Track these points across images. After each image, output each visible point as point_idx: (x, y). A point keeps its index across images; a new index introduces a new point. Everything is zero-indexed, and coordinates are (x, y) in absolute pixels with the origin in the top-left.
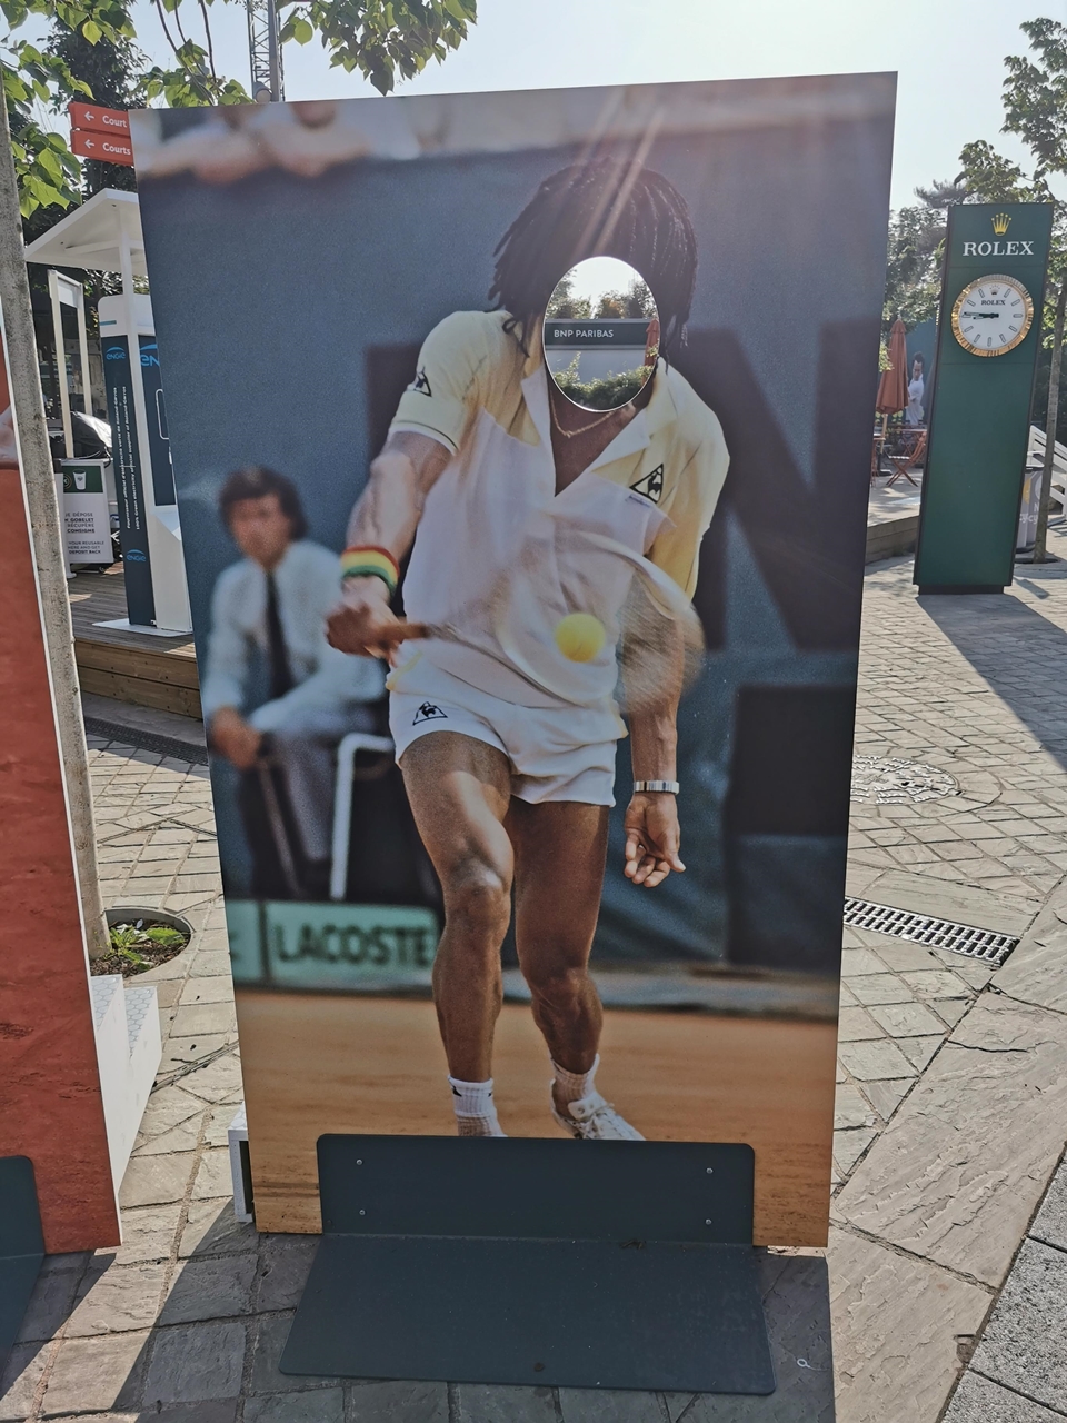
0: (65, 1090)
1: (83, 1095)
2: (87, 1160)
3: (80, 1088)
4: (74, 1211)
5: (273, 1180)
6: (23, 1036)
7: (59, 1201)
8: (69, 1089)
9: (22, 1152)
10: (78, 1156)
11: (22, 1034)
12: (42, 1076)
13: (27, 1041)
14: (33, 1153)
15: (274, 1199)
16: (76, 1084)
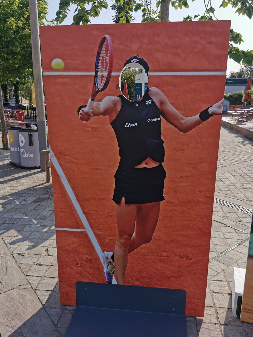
0: (198, 275)
1: (202, 277)
2: (200, 294)
3: (202, 275)
4: (194, 306)
5: (248, 308)
6: (190, 260)
7: (191, 303)
8: (199, 275)
9: (184, 289)
10: (198, 293)
11: (190, 259)
12: (193, 271)
13: (191, 261)
14: (187, 290)
15: (247, 313)
16: (201, 274)
